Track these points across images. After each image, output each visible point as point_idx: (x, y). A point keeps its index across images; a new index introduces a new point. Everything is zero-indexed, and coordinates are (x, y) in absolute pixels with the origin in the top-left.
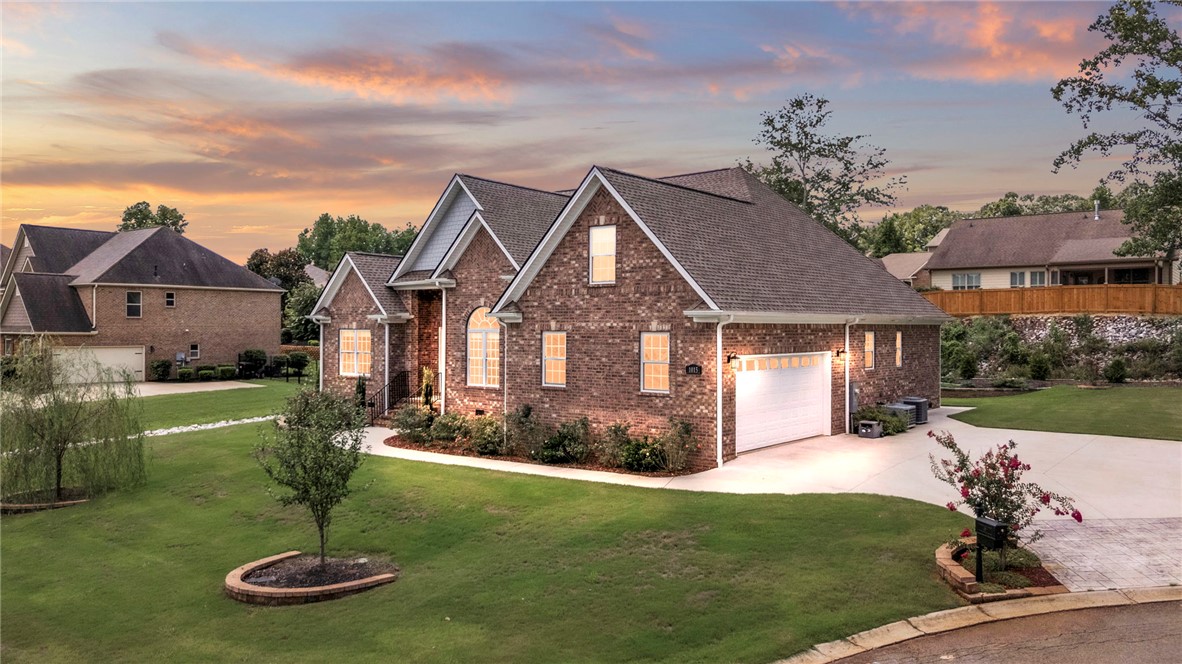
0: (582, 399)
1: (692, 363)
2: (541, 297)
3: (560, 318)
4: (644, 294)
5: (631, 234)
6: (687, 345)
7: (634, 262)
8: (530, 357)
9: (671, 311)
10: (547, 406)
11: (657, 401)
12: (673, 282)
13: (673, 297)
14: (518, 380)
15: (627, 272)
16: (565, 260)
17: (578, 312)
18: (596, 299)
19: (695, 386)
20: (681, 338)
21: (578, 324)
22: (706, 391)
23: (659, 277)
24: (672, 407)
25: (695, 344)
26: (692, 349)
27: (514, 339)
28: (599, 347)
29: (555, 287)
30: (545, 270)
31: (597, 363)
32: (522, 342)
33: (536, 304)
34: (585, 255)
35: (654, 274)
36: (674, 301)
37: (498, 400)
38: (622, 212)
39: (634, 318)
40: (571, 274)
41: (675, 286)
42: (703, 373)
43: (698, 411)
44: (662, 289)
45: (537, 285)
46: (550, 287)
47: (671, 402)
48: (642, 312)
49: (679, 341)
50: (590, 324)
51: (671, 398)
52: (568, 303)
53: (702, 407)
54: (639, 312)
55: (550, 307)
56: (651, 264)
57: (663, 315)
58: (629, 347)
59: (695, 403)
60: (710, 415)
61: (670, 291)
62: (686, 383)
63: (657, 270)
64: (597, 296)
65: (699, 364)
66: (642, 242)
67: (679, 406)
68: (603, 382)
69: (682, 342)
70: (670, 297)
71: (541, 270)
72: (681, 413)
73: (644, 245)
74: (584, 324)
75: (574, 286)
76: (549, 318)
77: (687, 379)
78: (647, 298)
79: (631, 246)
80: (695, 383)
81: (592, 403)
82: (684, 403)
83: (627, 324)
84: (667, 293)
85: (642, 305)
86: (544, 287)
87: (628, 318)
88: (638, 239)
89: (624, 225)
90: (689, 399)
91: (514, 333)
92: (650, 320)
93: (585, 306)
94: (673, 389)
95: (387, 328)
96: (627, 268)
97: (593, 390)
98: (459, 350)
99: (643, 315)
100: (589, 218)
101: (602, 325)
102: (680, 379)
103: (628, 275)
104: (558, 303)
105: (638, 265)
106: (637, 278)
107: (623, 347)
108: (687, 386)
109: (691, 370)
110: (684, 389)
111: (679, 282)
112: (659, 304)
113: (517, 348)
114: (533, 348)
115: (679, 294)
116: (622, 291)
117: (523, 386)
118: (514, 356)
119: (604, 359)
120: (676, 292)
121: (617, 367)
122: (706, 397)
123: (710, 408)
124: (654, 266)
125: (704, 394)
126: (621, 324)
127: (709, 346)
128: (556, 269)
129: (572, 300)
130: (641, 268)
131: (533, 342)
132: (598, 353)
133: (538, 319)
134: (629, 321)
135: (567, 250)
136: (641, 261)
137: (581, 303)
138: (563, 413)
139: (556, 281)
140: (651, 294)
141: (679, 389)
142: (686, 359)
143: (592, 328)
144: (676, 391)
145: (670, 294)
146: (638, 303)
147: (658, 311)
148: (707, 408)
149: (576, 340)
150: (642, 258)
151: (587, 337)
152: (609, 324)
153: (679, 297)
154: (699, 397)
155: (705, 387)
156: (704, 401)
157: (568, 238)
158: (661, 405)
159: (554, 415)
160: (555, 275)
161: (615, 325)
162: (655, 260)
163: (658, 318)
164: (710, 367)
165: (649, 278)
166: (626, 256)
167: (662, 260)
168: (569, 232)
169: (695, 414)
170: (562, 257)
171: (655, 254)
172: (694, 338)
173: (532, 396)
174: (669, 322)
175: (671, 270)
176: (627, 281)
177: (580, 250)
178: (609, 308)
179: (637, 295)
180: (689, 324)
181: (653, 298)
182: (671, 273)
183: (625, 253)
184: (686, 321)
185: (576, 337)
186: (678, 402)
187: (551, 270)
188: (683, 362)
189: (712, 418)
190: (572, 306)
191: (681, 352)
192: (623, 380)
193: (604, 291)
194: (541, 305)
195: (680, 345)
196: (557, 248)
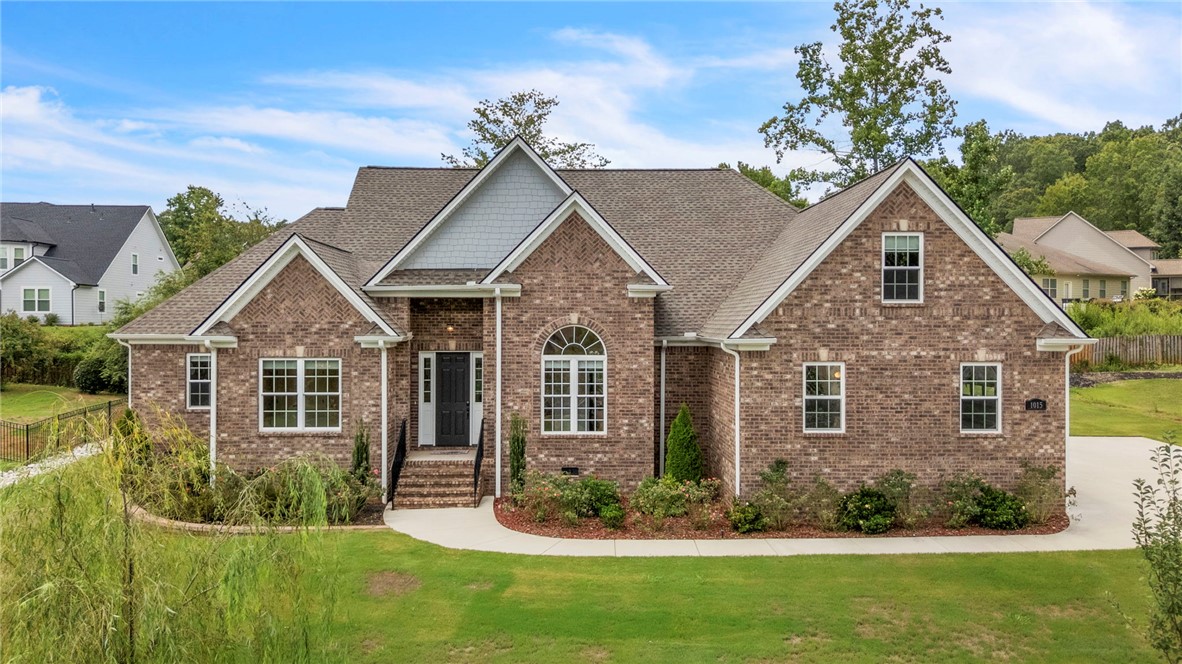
0: (872, 446)
1: (1034, 397)
2: (803, 317)
3: (835, 346)
4: (967, 318)
5: (947, 245)
6: (1026, 377)
7: (953, 278)
8: (784, 396)
9: (1005, 338)
10: (814, 458)
11: (986, 443)
12: (1007, 304)
13: (1008, 322)
14: (763, 427)
15: (941, 290)
16: (844, 271)
17: (865, 338)
18: (894, 322)
19: (1037, 424)
20: (1018, 368)
21: (866, 353)
22: (1052, 428)
23: (988, 298)
24: (1007, 449)
25: (1037, 376)
26: (1033, 381)
27: (755, 373)
28: (898, 381)
29: (828, 305)
30: (809, 282)
31: (897, 401)
32: (770, 377)
33: (793, 326)
34: (877, 267)
35: (980, 294)
36: (1009, 326)
37: (605, 453)
38: (932, 217)
39: (951, 346)
40: (855, 290)
41: (1010, 310)
42: (1048, 408)
43: (1042, 451)
44: (992, 312)
45: (796, 301)
46: (818, 306)
47: (1005, 443)
48: (964, 338)
49: (1015, 373)
50: (884, 353)
51: (1005, 439)
52: (849, 326)
53: (1048, 447)
54: (959, 338)
55: (818, 330)
56: (977, 282)
57: (993, 342)
58: (945, 381)
59: (1037, 443)
60: (1057, 455)
61: (1003, 315)
62: (1025, 420)
63: (985, 290)
64: (896, 318)
65: (1042, 398)
66: (964, 256)
67: (1015, 447)
68: (905, 424)
69: (1020, 373)
70: (1003, 322)
71: (803, 282)
72: (1019, 455)
73: (966, 259)
74: (875, 353)
75: (858, 304)
76: (817, 345)
77: (1027, 416)
78: (970, 322)
79: (947, 259)
80: (1037, 420)
81: (888, 450)
82: (1022, 443)
83: (942, 353)
84: (999, 317)
85: (963, 330)
86: (808, 305)
87: (942, 346)
88: (958, 252)
89: (937, 233)
90: (1029, 438)
91: (755, 365)
92: (975, 348)
93: (877, 330)
94: (1008, 427)
95: (384, 355)
96: (941, 286)
97: (890, 435)
98: (527, 385)
99: (966, 342)
100: (884, 220)
101: (904, 353)
102: (1018, 416)
103: (943, 293)
104: (831, 326)
105: (957, 283)
106: (956, 297)
107: (936, 381)
108: (1026, 424)
109: (1033, 405)
110: (1022, 427)
111: (1016, 304)
112: (988, 330)
113: (759, 384)
114: (789, 384)
115: (1016, 319)
116: (935, 313)
117: (773, 435)
118: (755, 396)
119: (906, 396)
120: (1011, 316)
121: (926, 405)
122: (1051, 435)
123: (1057, 447)
124: (981, 285)
125: (1049, 431)
126: (933, 353)
127: (1056, 377)
128: (829, 282)
129: (856, 322)
130: (962, 286)
131: (788, 377)
132: (897, 389)
133: (798, 346)
134: (945, 349)
135: (847, 259)
136: (962, 278)
137: (871, 326)
138: (842, 466)
139: (828, 297)
140: (977, 317)
141: (1016, 427)
142: (1026, 393)
143: (888, 357)
144: (1013, 431)
145: (1003, 318)
146: (957, 328)
147: (986, 338)
148: (1052, 447)
149: (862, 373)
150: (963, 275)
151: (880, 369)
152: (914, 353)
153: (1016, 322)
154: (1043, 435)
155: (1050, 424)
156: (1049, 439)
157: (849, 244)
158: (991, 447)
159: (827, 470)
160: (826, 290)
161: (923, 353)
162: (981, 278)
163: (986, 346)
164: (1056, 401)
165: (974, 300)
166: (941, 271)
167: (991, 279)
168: (850, 236)
169: (1037, 455)
170: (839, 267)
171: (982, 271)
172: (1035, 369)
173: (789, 446)
174: (1002, 350)
175: (1005, 290)
176: (942, 301)
177: (869, 259)
178: (914, 334)
179: (957, 318)
180: (1029, 353)
181: (979, 322)
182: (1004, 293)
183: (939, 266)
184: (1025, 349)
185: (862, 369)
186: (1014, 443)
187: (819, 283)
188: (1022, 397)
189: (1059, 458)
190: (856, 330)
191: (1018, 385)
192: (937, 421)
193: (908, 312)
194: (802, 328)
195: (1017, 377)
196: (831, 255)
